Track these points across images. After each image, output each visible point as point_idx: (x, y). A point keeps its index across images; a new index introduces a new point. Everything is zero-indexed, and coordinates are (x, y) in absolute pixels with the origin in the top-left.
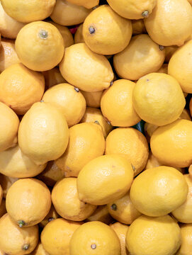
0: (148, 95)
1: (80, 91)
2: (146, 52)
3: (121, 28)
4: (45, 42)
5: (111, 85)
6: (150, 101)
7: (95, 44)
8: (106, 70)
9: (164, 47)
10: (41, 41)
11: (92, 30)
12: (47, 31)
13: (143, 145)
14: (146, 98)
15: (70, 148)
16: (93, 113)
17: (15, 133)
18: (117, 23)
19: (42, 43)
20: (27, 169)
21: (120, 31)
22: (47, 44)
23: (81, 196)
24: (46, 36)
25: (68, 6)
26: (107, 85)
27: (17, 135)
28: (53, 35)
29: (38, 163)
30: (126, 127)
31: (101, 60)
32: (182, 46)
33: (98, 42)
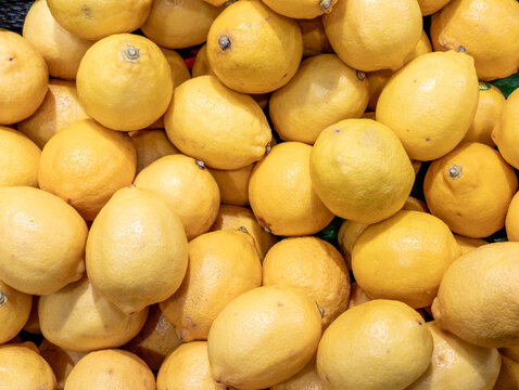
0: (339, 158)
1: (207, 167)
2: (331, 85)
3: (280, 38)
4: (136, 67)
5: (266, 154)
6: (345, 170)
7: (232, 69)
8: (256, 122)
9: (366, 73)
10: (128, 66)
11: (224, 42)
12: (137, 47)
13: (338, 269)
14: (336, 164)
15: (192, 278)
16: (235, 214)
17: (80, 252)
18: (273, 27)
19: (130, 71)
20: (106, 327)
21: (278, 42)
22: (138, 73)
23: (218, 371)
24: (136, 56)
25: (177, 7)
26: (260, 151)
27: (83, 256)
28: (150, 56)
29: (128, 309)
30: (301, 236)
31: (246, 103)
32: (399, 70)
33: (238, 65)
